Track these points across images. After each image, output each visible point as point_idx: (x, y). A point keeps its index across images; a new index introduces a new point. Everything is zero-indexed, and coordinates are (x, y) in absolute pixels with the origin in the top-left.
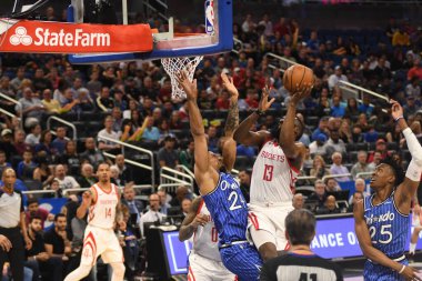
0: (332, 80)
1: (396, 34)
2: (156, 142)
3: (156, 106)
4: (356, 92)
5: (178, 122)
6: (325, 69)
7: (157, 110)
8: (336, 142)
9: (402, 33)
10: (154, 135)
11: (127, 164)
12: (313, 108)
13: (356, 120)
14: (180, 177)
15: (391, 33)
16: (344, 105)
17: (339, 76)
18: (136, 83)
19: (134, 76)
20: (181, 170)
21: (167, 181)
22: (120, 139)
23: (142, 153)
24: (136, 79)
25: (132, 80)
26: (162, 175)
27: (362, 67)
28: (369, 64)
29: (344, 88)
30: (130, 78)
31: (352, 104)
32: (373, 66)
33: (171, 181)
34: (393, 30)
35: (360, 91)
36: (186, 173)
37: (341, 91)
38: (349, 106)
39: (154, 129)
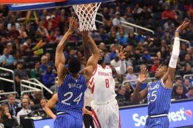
0: (115, 21)
2: (12, 64)
3: (9, 42)
4: (132, 28)
5: (24, 51)
6: (110, 14)
7: (9, 44)
8: (127, 59)
10: (10, 60)
12: (107, 39)
13: (136, 46)
14: (33, 86)
16: (126, 36)
17: (119, 18)
20: (33, 81)
21: (25, 89)
23: (4, 72)
26: (22, 85)
27: (133, 12)
28: (137, 11)
29: (123, 25)
31: (131, 35)
32: (140, 11)
33: (28, 89)
35: (134, 27)
36: (36, 83)
37: (123, 28)
38: (129, 37)
39: (10, 56)
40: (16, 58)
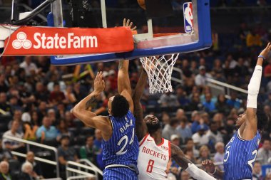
0: (198, 79)
1: (249, 36)
2: (55, 139)
3: (50, 108)
4: (222, 89)
6: (191, 69)
7: (51, 111)
8: (215, 133)
9: (254, 34)
10: (52, 133)
11: (36, 161)
12: (187, 104)
13: (229, 114)
14: (83, 170)
15: (244, 35)
16: (214, 100)
17: (203, 75)
18: (26, 88)
19: (25, 82)
20: (83, 163)
21: (72, 174)
22: (23, 138)
23: (44, 150)
24: (26, 85)
25: (23, 86)
26: (69, 169)
27: (224, 66)
28: (229, 64)
29: (210, 85)
30: (21, 83)
31: (222, 99)
32: (233, 64)
33: (76, 174)
34: (245, 33)
35: (226, 88)
36: (89, 165)
37: (210, 89)
38: (219, 101)
39: (52, 128)
40: (60, 131)
